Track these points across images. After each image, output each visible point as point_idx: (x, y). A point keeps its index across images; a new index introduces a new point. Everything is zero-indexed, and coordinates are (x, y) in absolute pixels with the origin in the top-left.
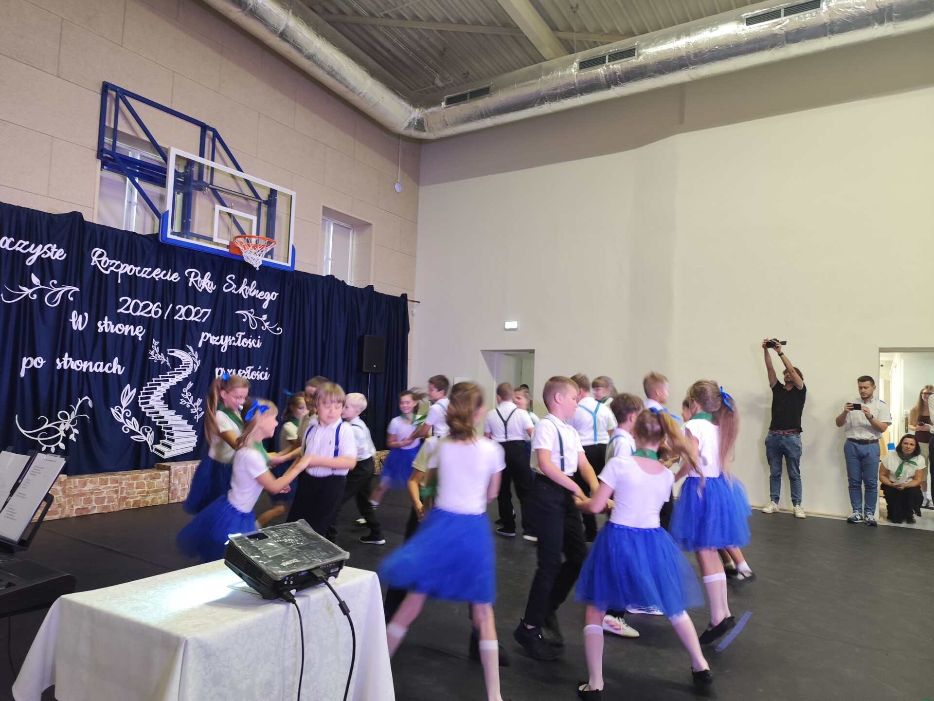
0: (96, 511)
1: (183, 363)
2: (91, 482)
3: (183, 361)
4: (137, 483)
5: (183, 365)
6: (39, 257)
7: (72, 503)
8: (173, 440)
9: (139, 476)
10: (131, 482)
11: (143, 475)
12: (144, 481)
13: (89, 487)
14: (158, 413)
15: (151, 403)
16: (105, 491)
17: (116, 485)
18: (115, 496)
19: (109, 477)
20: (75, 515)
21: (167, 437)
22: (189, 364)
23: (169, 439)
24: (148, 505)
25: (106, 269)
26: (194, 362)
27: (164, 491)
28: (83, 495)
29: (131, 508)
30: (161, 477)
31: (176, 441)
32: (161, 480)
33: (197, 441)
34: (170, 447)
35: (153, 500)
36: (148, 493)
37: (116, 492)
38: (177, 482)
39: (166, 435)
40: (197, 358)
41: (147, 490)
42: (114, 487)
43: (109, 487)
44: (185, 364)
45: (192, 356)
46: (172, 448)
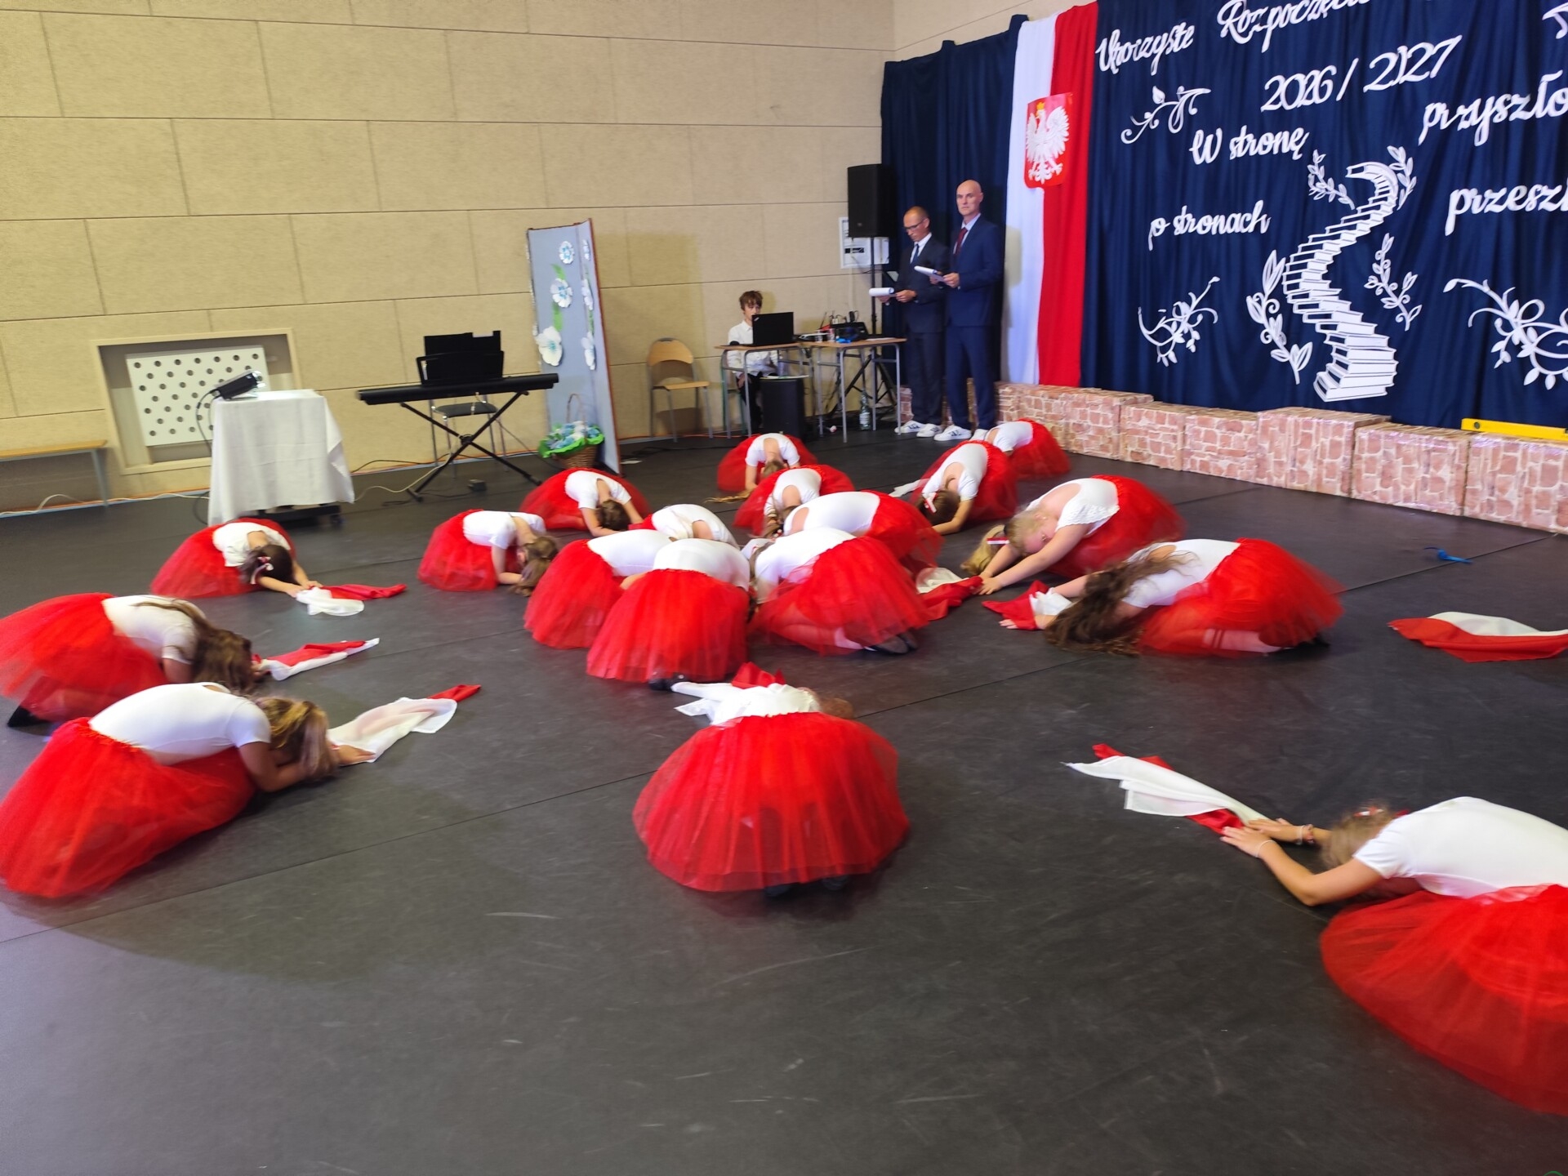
0: (1152, 462)
1: (1377, 192)
2: (1147, 415)
3: (1378, 186)
4: (1207, 432)
5: (1377, 197)
6: (1163, 54)
7: (1127, 442)
8: (1345, 366)
9: (1209, 419)
10: (1197, 427)
11: (1216, 420)
12: (1217, 431)
13: (1144, 422)
14: (1316, 306)
15: (1304, 286)
16: (1162, 434)
17: (1175, 427)
18: (1173, 445)
19: (1168, 413)
20: (1129, 459)
21: (1335, 359)
22: (1388, 192)
23: (1339, 363)
24: (1223, 475)
25: (1244, 35)
26: (1401, 187)
27: (1246, 458)
28: (1137, 432)
29: (1198, 471)
30: (1244, 430)
31: (1352, 368)
32: (1242, 434)
33: (1395, 374)
34: (1337, 380)
35: (1230, 467)
36: (1220, 452)
37: (1175, 438)
38: (1266, 445)
39: (1333, 354)
40: (1408, 173)
41: (1219, 448)
42: (1173, 431)
43: (1166, 429)
44: (1381, 194)
45: (1396, 172)
46: (1341, 381)
